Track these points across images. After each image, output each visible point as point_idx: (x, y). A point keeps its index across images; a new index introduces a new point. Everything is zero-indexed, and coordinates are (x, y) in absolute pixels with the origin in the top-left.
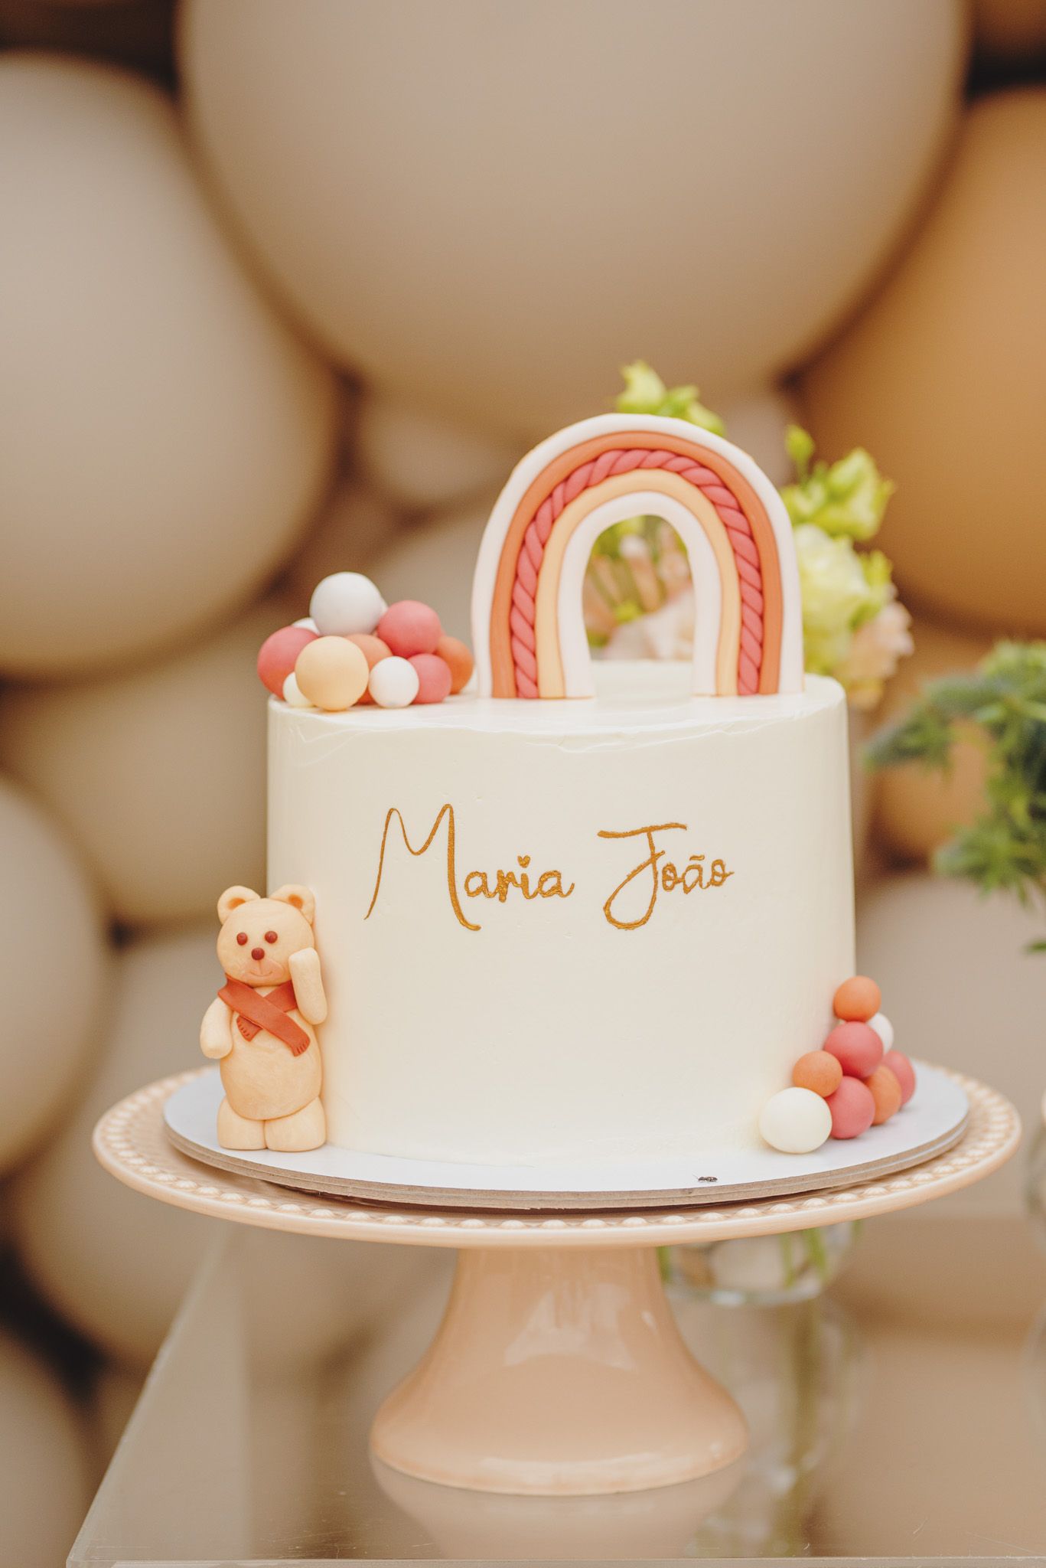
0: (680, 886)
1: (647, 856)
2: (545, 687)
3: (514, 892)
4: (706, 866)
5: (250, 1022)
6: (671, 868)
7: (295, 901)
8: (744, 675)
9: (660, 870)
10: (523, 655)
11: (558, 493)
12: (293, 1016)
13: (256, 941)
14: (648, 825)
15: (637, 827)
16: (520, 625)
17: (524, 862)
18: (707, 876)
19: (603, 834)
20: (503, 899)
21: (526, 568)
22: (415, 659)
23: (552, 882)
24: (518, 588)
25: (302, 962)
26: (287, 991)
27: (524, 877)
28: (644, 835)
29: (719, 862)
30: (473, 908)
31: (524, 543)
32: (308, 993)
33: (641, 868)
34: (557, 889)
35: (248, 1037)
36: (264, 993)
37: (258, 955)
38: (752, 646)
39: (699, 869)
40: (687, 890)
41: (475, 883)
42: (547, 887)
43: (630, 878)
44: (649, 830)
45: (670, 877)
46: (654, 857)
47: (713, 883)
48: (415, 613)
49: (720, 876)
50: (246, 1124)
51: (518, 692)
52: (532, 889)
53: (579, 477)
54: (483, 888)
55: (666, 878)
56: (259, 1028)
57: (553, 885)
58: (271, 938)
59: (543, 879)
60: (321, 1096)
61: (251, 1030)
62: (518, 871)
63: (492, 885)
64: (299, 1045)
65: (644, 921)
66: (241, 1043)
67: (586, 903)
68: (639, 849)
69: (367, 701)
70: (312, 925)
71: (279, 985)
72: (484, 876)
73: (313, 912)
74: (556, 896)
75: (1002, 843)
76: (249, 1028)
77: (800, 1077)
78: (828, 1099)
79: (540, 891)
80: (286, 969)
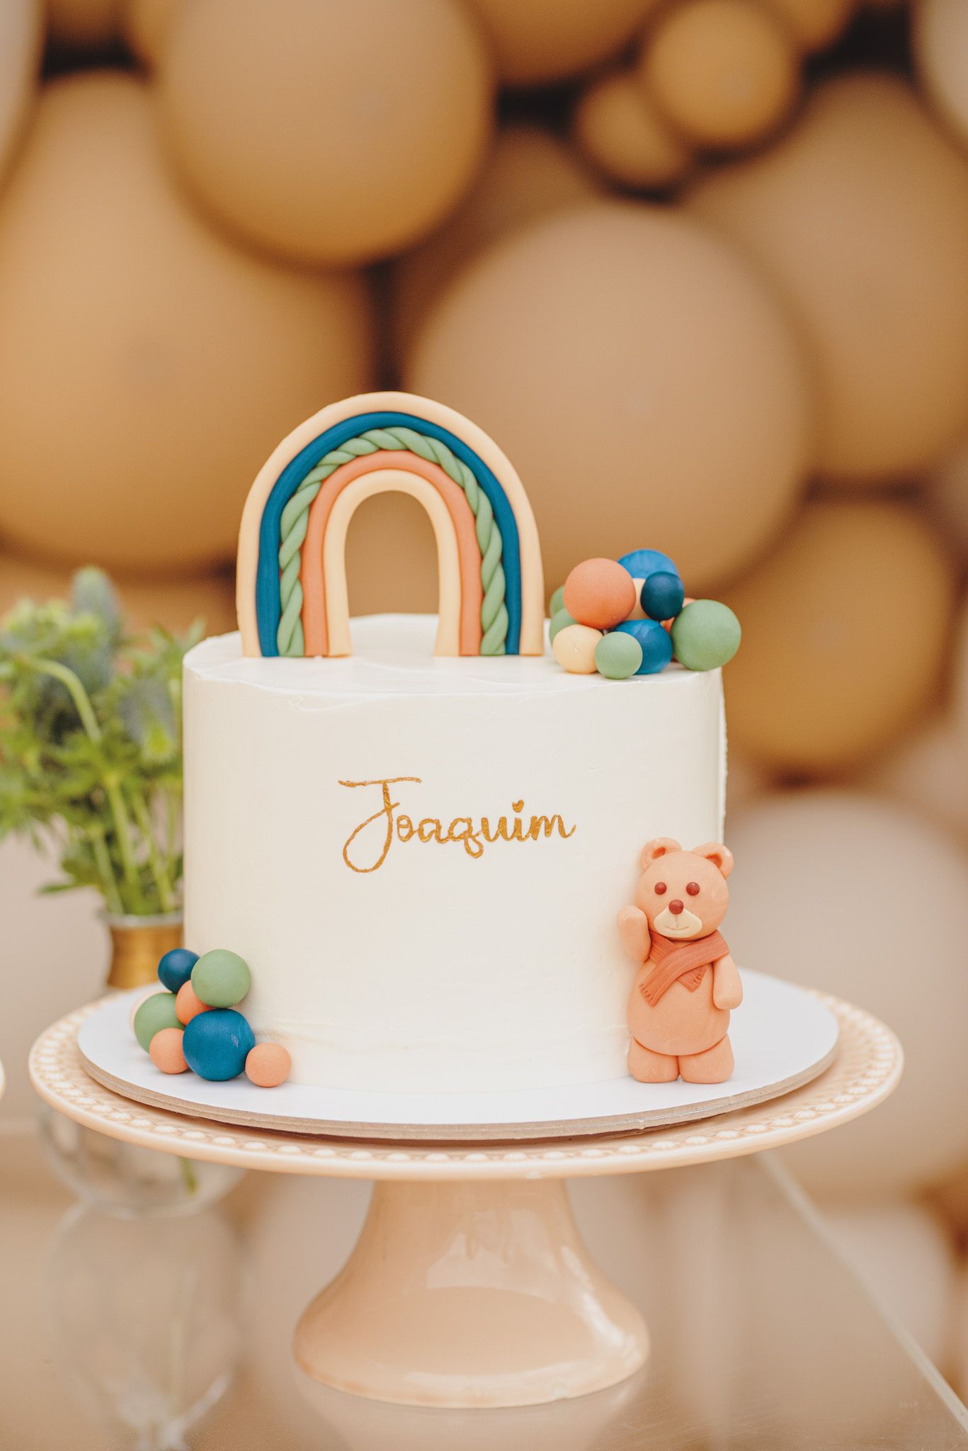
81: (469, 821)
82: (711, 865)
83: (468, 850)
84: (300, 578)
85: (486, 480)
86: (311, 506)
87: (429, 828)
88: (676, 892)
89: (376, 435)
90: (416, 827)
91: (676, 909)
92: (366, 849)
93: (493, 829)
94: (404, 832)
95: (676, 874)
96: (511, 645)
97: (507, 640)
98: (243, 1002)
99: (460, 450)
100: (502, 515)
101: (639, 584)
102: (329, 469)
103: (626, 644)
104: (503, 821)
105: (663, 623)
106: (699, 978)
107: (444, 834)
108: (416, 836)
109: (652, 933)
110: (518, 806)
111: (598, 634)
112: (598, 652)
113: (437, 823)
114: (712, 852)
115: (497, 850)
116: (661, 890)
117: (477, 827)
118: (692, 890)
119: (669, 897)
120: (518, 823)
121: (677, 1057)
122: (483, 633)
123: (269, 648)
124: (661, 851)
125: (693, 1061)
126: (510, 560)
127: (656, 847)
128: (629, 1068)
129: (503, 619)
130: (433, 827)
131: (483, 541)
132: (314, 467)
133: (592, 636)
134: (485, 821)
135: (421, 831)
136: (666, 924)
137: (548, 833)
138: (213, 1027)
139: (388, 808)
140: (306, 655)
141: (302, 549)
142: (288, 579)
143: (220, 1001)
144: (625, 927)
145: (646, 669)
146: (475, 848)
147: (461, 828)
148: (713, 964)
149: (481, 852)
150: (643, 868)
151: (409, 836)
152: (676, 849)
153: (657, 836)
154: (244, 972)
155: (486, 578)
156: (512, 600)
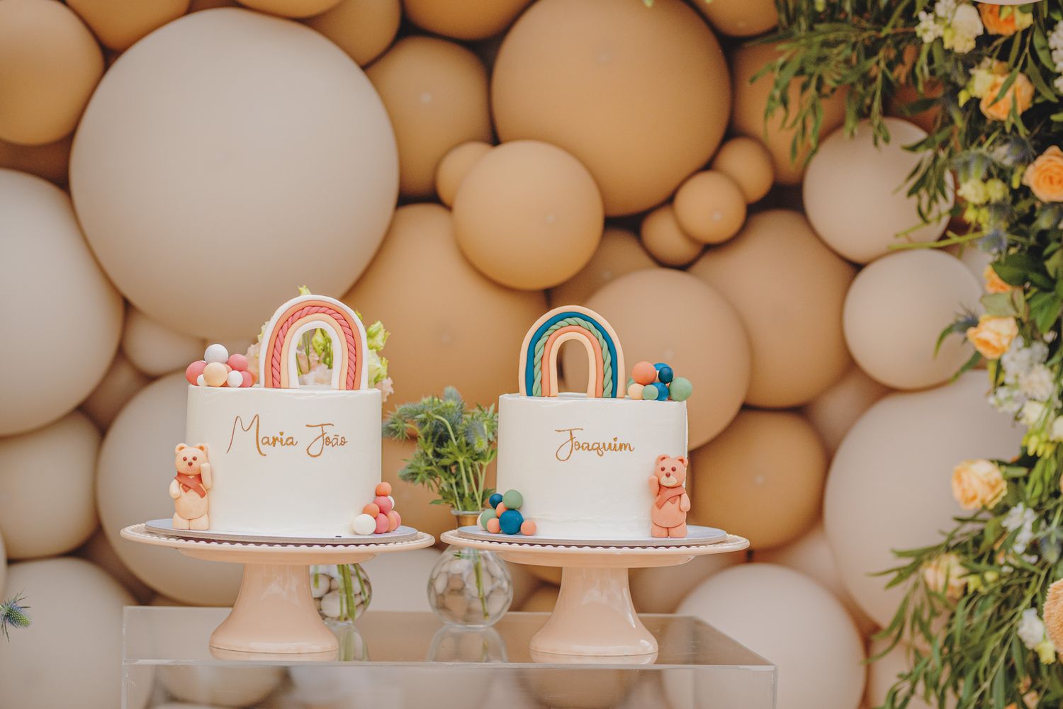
0: (331, 444)
1: (321, 433)
2: (283, 384)
3: (278, 443)
4: (339, 438)
5: (186, 486)
6: (328, 438)
7: (201, 448)
8: (349, 383)
9: (325, 438)
10: (276, 373)
11: (290, 320)
12: (201, 485)
13: (190, 459)
14: (322, 423)
15: (319, 424)
16: (275, 363)
17: (282, 434)
18: (339, 442)
19: (307, 426)
20: (274, 446)
21: (278, 344)
22: (242, 372)
23: (291, 440)
24: (275, 351)
25: (204, 466)
26: (199, 477)
27: (281, 439)
28: (320, 427)
29: (343, 438)
30: (264, 448)
31: (278, 335)
32: (205, 478)
33: (319, 437)
34: (292, 443)
35: (186, 491)
36: (191, 477)
37: (190, 464)
38: (352, 373)
39: (337, 439)
40: (333, 446)
41: (265, 440)
42: (288, 442)
43: (315, 440)
44: (322, 425)
45: (328, 441)
46: (323, 434)
47: (341, 444)
48: (239, 357)
49: (343, 443)
50: (184, 520)
51: (273, 386)
52: (284, 442)
53: (297, 315)
54: (268, 442)
55: (327, 441)
56: (190, 488)
57: (291, 442)
58: (195, 459)
59: (287, 440)
60: (208, 513)
61: (187, 488)
62: (279, 437)
63: (271, 441)
64: (203, 495)
65: (319, 455)
66: (183, 493)
67: (301, 448)
68: (318, 431)
69: (225, 385)
70: (207, 456)
71: (195, 475)
72: (268, 438)
73: (207, 452)
74: (291, 446)
75: (423, 466)
76: (186, 488)
77: (366, 511)
78: (375, 518)
79: (286, 443)
80: (200, 470)
81: (599, 444)
82: (680, 462)
83: (598, 453)
84: (541, 369)
85: (606, 336)
86: (545, 344)
87: (585, 446)
88: (668, 470)
89: (568, 320)
90: (581, 445)
91: (668, 475)
92: (564, 454)
93: (607, 447)
94: (577, 447)
95: (668, 465)
96: (614, 394)
97: (612, 392)
98: (519, 508)
99: (597, 326)
100: (611, 349)
101: (658, 372)
102: (552, 331)
103: (653, 389)
104: (610, 444)
105: (667, 385)
106: (675, 500)
107: (590, 448)
108: (581, 448)
109: (660, 485)
110: (615, 439)
111: (643, 386)
112: (643, 391)
113: (588, 444)
114: (681, 458)
115: (608, 454)
116: (663, 469)
117: (601, 446)
118: (674, 469)
119: (666, 472)
120: (615, 445)
121: (668, 528)
122: (604, 390)
123: (530, 393)
124: (664, 458)
125: (673, 530)
126: (614, 364)
127: (662, 457)
128: (652, 533)
129: (611, 384)
130: (586, 445)
131: (605, 357)
132: (547, 330)
133: (640, 387)
134: (604, 444)
135: (582, 447)
136: (665, 481)
137: (625, 449)
138: (510, 514)
139: (572, 439)
140: (542, 396)
141: (542, 359)
142: (537, 369)
143: (513, 506)
144: (651, 482)
145: (659, 398)
146: (601, 453)
147: (596, 446)
148: (680, 495)
149: (603, 454)
150: (657, 464)
151: (578, 448)
152: (669, 457)
153: (663, 453)
154: (520, 497)
155: (605, 371)
156: (614, 378)
